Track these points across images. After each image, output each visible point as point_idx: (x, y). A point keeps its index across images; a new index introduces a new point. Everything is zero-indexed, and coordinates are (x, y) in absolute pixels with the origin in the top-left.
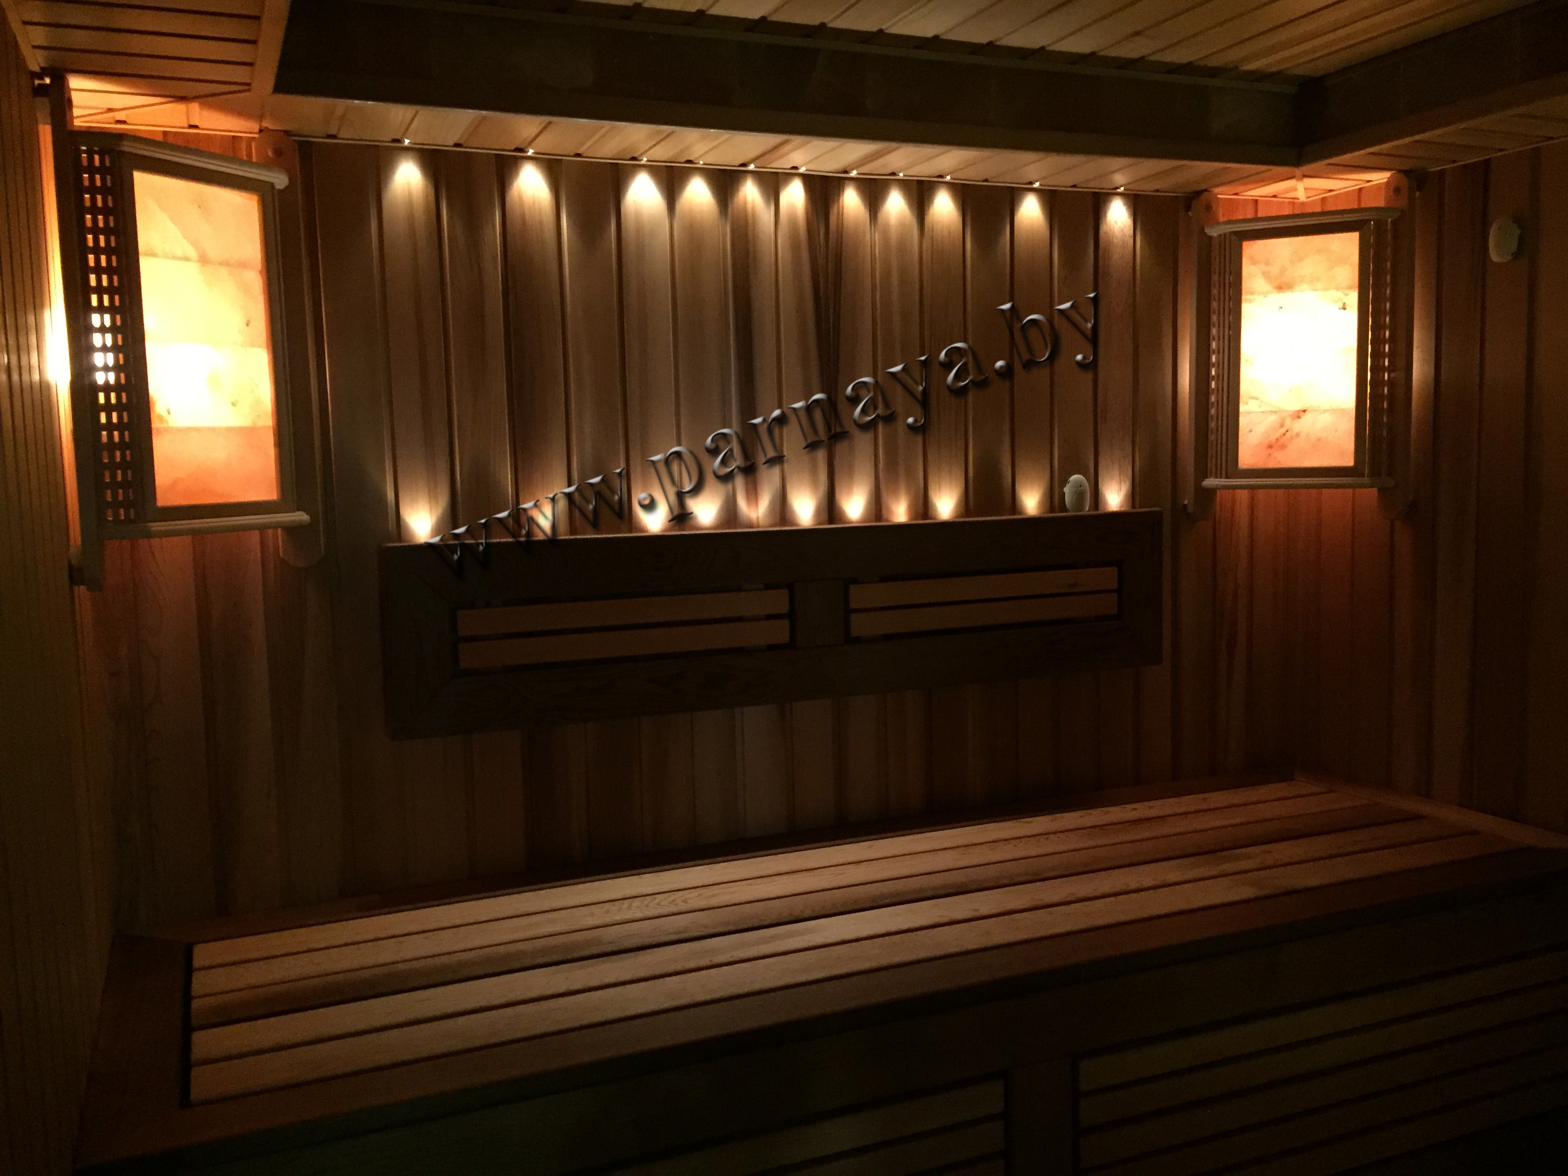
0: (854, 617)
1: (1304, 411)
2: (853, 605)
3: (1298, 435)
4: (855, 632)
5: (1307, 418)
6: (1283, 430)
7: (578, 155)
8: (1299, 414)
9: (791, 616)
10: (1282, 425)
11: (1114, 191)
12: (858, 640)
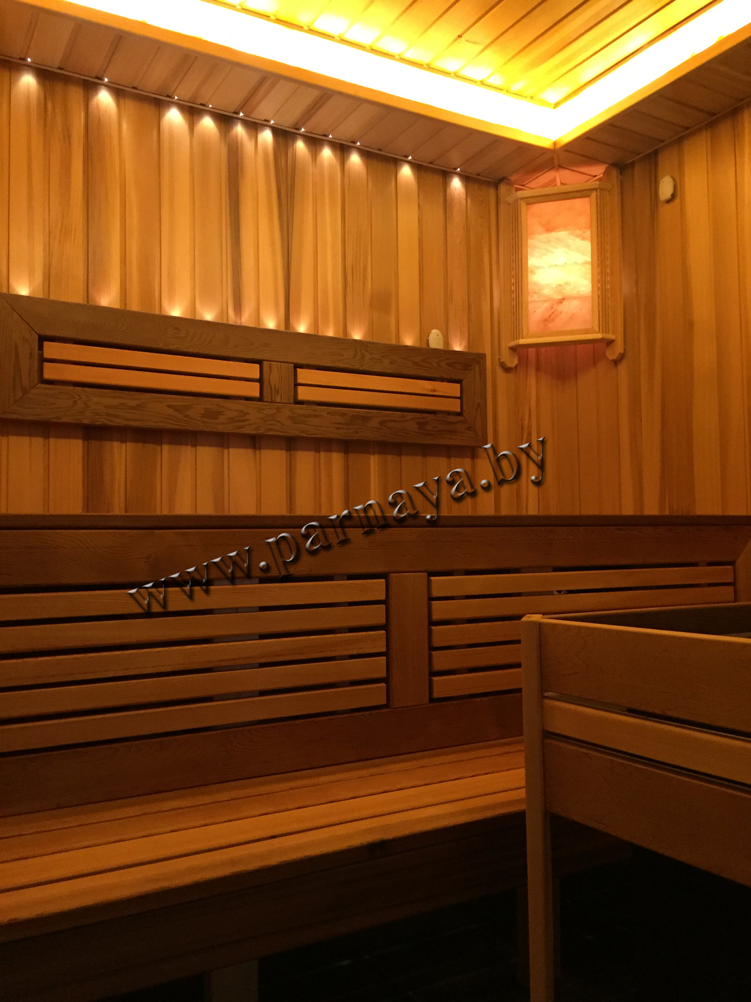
0: (300, 388)
1: (564, 299)
2: (300, 381)
3: (561, 313)
4: (301, 397)
5: (565, 303)
6: (553, 310)
7: (134, 88)
8: (561, 301)
9: (260, 381)
10: (552, 308)
11: (452, 171)
12: (302, 403)
